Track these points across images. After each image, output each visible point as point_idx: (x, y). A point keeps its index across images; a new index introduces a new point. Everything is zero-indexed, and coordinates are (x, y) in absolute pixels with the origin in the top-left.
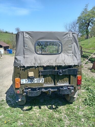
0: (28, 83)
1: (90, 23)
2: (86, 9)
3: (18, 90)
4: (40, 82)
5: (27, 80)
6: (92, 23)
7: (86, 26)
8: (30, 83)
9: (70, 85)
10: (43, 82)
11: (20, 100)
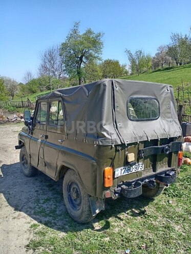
0: (124, 174)
1: (84, 57)
2: (75, 31)
3: (108, 191)
4: (139, 170)
5: (122, 168)
6: (87, 58)
7: (77, 62)
8: (127, 173)
9: (170, 168)
10: (143, 169)
11: (97, 211)
